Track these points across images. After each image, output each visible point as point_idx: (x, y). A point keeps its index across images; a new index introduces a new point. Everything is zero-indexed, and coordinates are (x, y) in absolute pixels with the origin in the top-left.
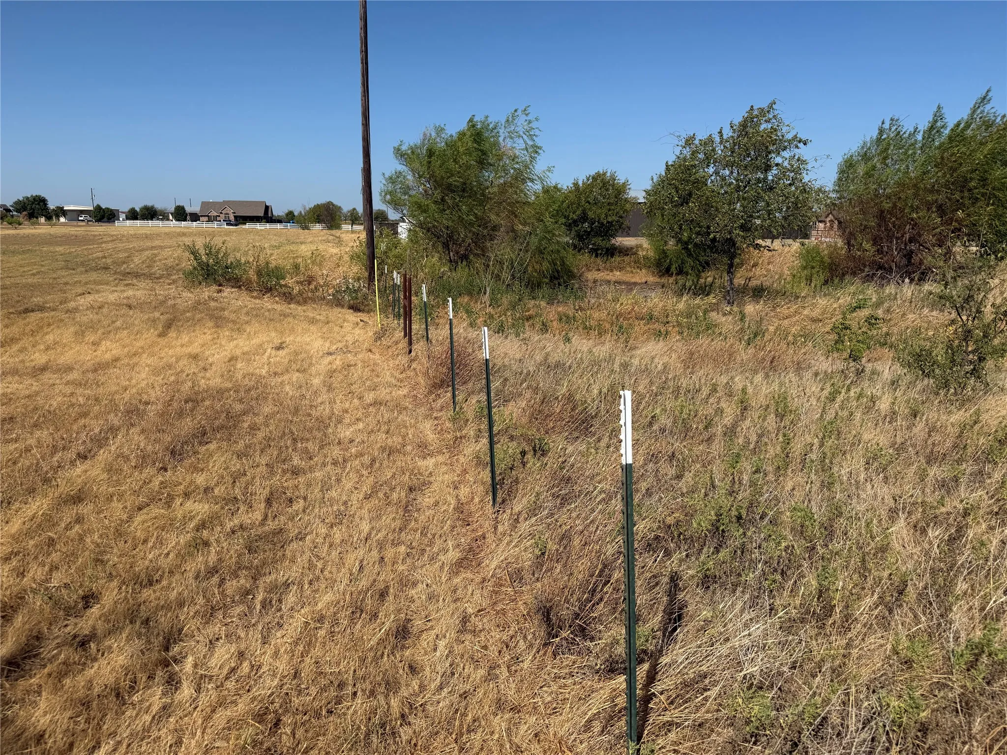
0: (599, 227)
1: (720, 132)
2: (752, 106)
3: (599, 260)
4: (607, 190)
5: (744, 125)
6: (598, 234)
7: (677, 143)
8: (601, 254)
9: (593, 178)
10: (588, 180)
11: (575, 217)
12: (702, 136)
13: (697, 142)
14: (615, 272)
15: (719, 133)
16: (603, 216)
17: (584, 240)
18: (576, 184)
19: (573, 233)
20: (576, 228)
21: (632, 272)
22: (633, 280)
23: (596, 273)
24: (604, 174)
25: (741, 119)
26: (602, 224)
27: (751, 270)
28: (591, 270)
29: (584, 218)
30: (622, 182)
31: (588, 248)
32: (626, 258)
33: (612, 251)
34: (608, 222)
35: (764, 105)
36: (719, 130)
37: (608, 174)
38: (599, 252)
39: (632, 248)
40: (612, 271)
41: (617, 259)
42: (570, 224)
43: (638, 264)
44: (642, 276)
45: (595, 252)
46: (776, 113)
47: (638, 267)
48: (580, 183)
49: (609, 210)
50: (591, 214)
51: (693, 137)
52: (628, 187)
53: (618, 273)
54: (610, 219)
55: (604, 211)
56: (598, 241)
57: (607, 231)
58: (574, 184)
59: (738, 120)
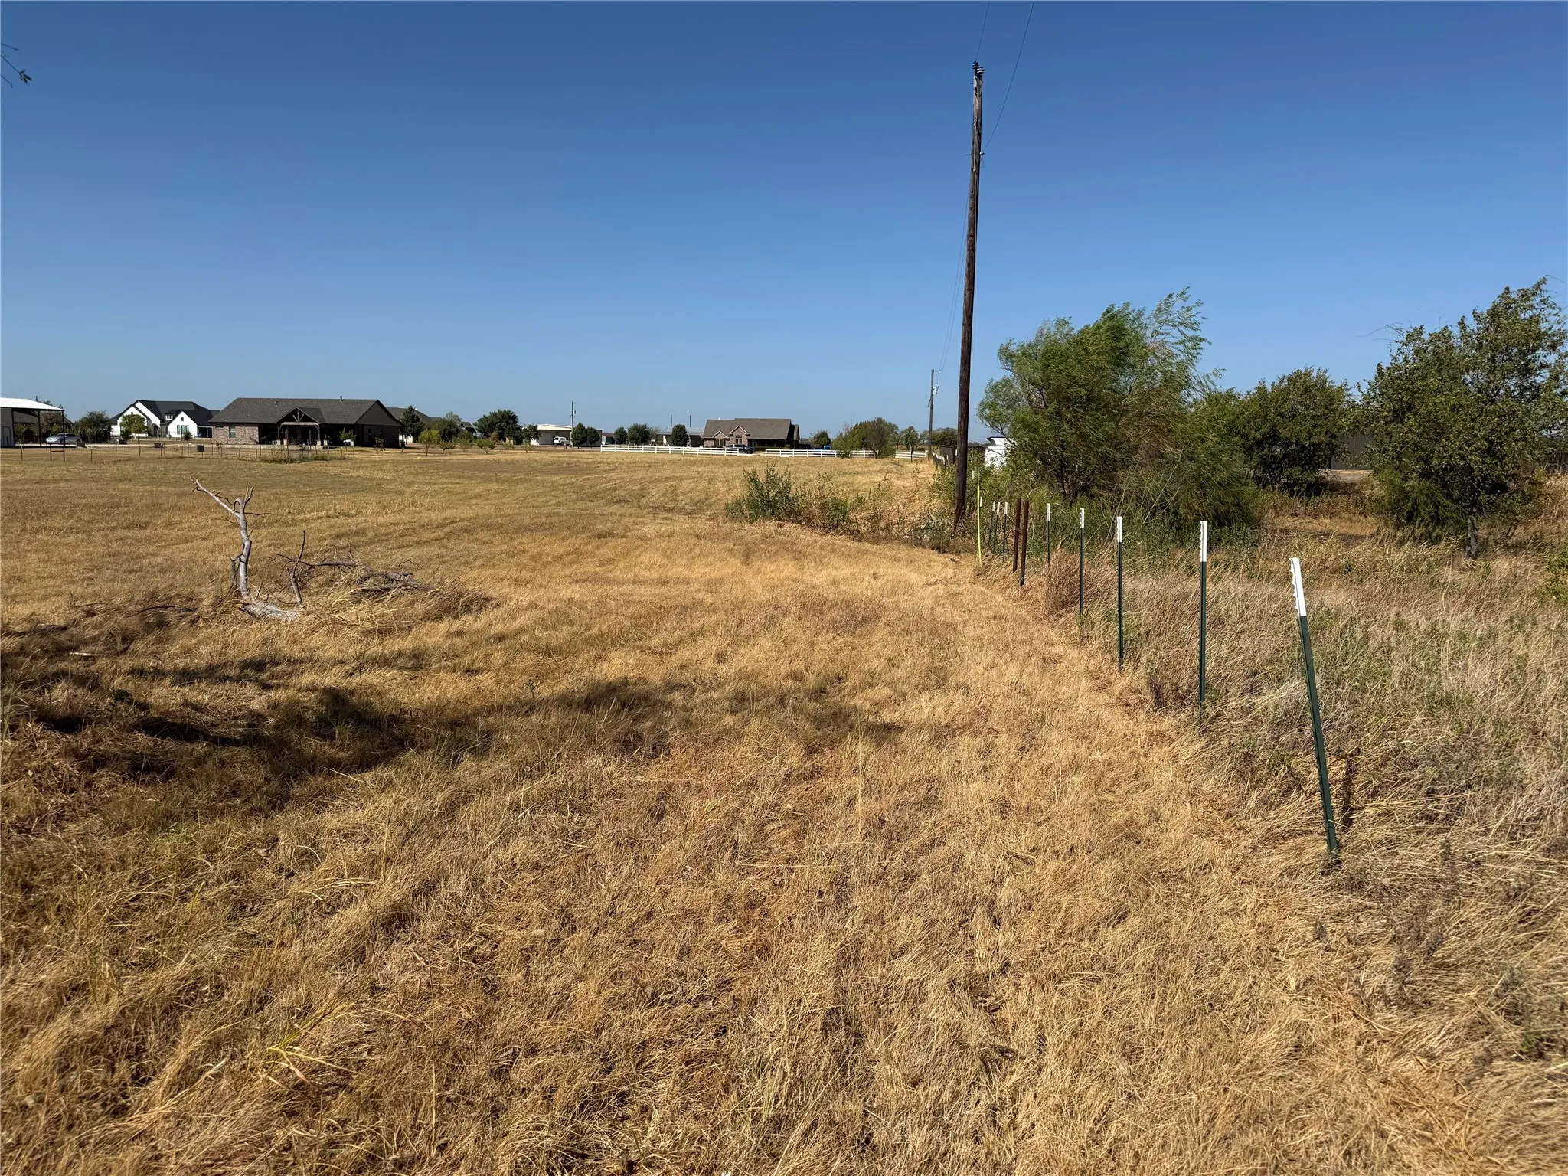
0: (1299, 452)
1: (1462, 324)
2: (1507, 289)
3: (1296, 501)
4: (1313, 397)
5: (1494, 314)
6: (1294, 463)
7: (1396, 338)
8: (1299, 491)
9: (1290, 379)
10: (1281, 382)
11: (1259, 437)
12: (1431, 328)
13: (1426, 337)
14: (1322, 519)
15: (1460, 324)
16: (1304, 435)
17: (1273, 469)
18: (1261, 389)
19: (1256, 460)
20: (1261, 453)
21: (1350, 520)
22: (1352, 532)
23: (1291, 519)
24: (1308, 374)
25: (1490, 306)
26: (1303, 446)
27: (1555, 522)
28: (1284, 515)
29: (1273, 437)
30: (1337, 384)
31: (1279, 482)
32: (1341, 499)
33: (1317, 488)
34: (1313, 445)
35: (1529, 285)
36: (1459, 321)
37: (1314, 374)
38: (1296, 488)
39: (1352, 484)
40: (1317, 517)
41: (1325, 499)
42: (1250, 447)
43: (1363, 507)
44: (1367, 525)
45: (1290, 488)
46: (1546, 295)
47: (1361, 513)
48: (1269, 388)
49: (1315, 426)
50: (1284, 433)
51: (1420, 332)
52: (1348, 392)
53: (1327, 521)
54: (1315, 441)
55: (1307, 427)
56: (1296, 472)
57: (1311, 458)
58: (1258, 388)
59: (1484, 308)
